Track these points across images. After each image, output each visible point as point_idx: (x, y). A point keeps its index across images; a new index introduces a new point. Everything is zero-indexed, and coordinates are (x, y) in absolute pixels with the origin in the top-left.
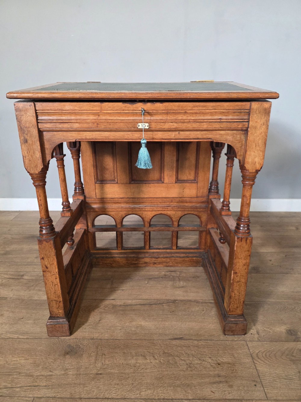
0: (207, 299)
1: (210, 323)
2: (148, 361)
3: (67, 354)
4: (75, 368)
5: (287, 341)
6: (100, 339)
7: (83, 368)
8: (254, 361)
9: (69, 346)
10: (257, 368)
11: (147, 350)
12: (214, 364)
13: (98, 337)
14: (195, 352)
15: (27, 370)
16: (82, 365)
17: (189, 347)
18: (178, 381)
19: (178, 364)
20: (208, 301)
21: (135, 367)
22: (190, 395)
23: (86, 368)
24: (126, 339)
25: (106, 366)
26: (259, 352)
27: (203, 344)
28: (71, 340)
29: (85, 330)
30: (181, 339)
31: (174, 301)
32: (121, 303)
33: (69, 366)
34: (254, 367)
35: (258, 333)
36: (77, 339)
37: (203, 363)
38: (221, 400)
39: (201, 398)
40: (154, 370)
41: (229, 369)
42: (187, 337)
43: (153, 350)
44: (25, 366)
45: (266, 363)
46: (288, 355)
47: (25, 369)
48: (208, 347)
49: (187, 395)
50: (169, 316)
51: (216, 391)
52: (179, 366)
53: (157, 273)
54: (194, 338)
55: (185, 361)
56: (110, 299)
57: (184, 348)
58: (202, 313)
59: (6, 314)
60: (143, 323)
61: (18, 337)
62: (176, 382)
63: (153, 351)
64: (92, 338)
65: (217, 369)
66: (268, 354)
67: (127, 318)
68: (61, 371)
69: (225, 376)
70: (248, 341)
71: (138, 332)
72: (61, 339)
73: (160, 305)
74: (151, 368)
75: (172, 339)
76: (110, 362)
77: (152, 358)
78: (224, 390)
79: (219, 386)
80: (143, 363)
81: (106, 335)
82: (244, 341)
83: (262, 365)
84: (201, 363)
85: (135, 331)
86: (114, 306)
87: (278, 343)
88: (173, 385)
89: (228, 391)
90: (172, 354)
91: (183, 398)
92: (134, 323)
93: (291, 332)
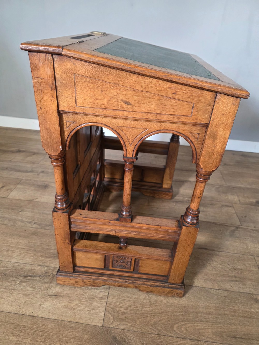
12: (232, 268)
18: (207, 277)
22: (216, 286)
37: (224, 267)
38: (238, 292)
39: (224, 289)
42: (210, 248)
48: (226, 257)
49: (214, 286)
51: (234, 286)
53: (182, 198)
58: (220, 233)
62: (205, 277)
65: (234, 272)
69: (240, 277)
70: (256, 256)
75: (199, 248)
78: (240, 287)
79: (236, 284)
82: (253, 256)
84: (222, 267)
88: (204, 278)
89: (243, 287)
91: (211, 288)
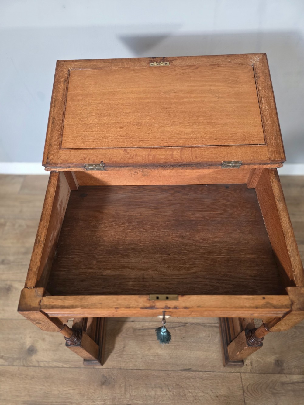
0: (213, 322)
1: (214, 353)
2: (164, 393)
3: (103, 384)
4: (111, 398)
5: (273, 373)
6: (127, 369)
7: (116, 398)
8: (244, 394)
9: (103, 376)
10: (246, 401)
11: (163, 381)
12: (214, 396)
13: (124, 366)
14: (200, 384)
15: (76, 400)
16: (115, 396)
17: (196, 379)
19: (187, 397)
20: (213, 325)
21: (155, 398)
23: (119, 399)
24: (146, 369)
25: (133, 397)
26: (249, 385)
27: (207, 375)
28: (104, 370)
29: (113, 359)
30: (189, 370)
31: (185, 325)
32: (140, 326)
33: (106, 397)
34: (244, 400)
35: (251, 363)
36: (109, 369)
37: (206, 395)
40: (169, 402)
41: (225, 401)
42: (194, 368)
43: (168, 381)
44: (74, 396)
45: (253, 396)
46: (271, 388)
47: (75, 399)
48: (210, 380)
50: (180, 343)
52: (188, 398)
54: (200, 370)
55: (192, 393)
56: (130, 321)
57: (192, 380)
58: (208, 340)
59: (48, 338)
60: (160, 351)
61: (62, 366)
63: (168, 383)
64: (120, 368)
65: (215, 402)
66: (256, 387)
67: (146, 345)
68: (101, 401)
70: (242, 373)
71: (155, 362)
72: (96, 368)
73: (172, 329)
74: (167, 400)
75: (182, 370)
76: (136, 394)
77: (167, 390)
80: (161, 395)
81: (131, 365)
82: (239, 373)
83: (250, 398)
84: (204, 396)
85: (153, 360)
86: (135, 330)
87: (266, 375)
90: (183, 386)
92: (152, 351)
93: (279, 363)
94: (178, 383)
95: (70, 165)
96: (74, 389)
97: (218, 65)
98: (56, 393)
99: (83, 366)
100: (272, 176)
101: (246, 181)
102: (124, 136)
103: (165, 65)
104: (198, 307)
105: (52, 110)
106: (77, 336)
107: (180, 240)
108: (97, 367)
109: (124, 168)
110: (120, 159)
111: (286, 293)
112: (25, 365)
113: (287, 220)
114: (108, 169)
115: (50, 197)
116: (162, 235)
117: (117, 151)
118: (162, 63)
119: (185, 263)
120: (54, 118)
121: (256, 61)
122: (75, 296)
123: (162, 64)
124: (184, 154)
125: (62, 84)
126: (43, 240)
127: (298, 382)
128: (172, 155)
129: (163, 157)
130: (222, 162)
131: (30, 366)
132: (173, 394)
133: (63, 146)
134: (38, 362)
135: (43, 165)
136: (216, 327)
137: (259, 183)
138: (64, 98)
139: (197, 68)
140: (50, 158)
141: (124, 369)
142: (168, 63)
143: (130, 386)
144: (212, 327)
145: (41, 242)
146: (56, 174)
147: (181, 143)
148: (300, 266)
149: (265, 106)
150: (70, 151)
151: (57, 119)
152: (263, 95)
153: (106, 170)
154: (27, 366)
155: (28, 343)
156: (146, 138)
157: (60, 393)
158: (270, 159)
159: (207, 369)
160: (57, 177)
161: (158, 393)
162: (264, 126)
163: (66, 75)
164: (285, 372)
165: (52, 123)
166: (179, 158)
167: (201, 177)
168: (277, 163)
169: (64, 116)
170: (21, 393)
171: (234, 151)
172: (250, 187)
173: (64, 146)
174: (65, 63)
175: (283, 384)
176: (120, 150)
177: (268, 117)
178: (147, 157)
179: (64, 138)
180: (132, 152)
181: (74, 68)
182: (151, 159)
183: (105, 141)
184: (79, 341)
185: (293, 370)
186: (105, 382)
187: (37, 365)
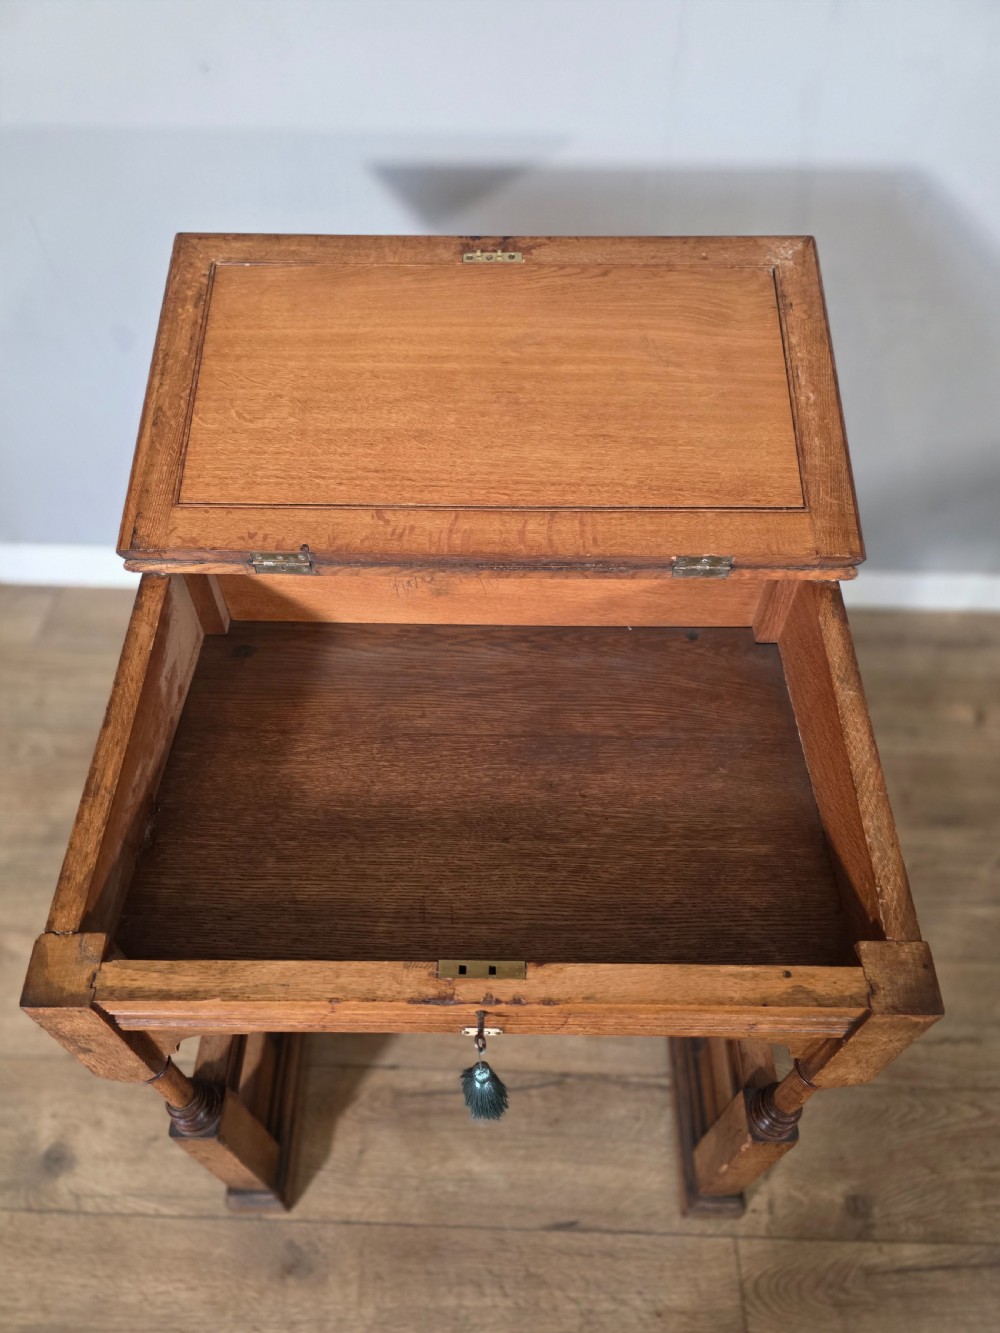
0: (652, 1072)
1: (653, 1170)
2: (488, 1301)
3: (289, 1271)
4: (312, 1319)
5: (839, 1238)
6: (368, 1224)
7: (331, 1318)
8: (746, 1305)
9: (291, 1245)
11: (485, 1263)
12: (648, 1313)
13: (361, 1214)
14: (604, 1273)
15: (198, 1323)
16: (327, 1312)
17: (590, 1255)
19: (560, 1314)
20: (652, 1081)
21: (456, 1319)
23: (340, 1320)
24: (431, 1223)
25: (386, 1315)
26: (761, 1276)
27: (627, 1245)
28: (294, 1224)
29: (325, 1190)
30: (570, 1226)
31: (561, 1079)
32: (415, 1083)
33: (298, 1313)
34: (742, 1325)
35: (771, 1206)
36: (309, 1221)
43: (500, 1264)
44: (190, 1311)
45: (773, 1312)
46: (831, 1286)
47: (193, 1320)
50: (545, 1140)
52: (563, 1319)
54: (605, 1226)
55: (577, 1303)
56: (384, 1067)
57: (579, 1260)
59: (111, 1119)
60: (478, 1166)
61: (156, 1210)
63: (501, 1269)
64: (346, 1219)
66: (783, 1282)
67: (433, 1145)
70: (742, 1237)
71: (462, 1199)
72: (267, 1221)
74: (495, 1323)
75: (547, 1228)
76: (396, 1304)
77: (497, 1291)
80: (476, 1307)
81: (382, 1210)
82: (731, 1236)
83: (763, 1317)
84: (615, 1311)
85: (455, 1194)
86: (398, 1095)
87: (816, 1243)
90: (548, 1280)
92: (452, 1165)
93: (857, 1206)
94: (533, 1270)
95: (206, 556)
96: (192, 1289)
97: (670, 267)
98: (132, 1299)
99: (224, 1212)
100: (825, 605)
101: (750, 620)
102: (377, 471)
103: (508, 260)
104: (587, 999)
105: (156, 382)
106: (207, 1105)
107: (542, 796)
108: (272, 1216)
109: (375, 568)
110: (362, 541)
111: (854, 961)
112: (35, 1206)
113: (866, 738)
114: (324, 569)
115: (137, 652)
116: (486, 780)
117: (352, 515)
118: (499, 253)
119: (552, 868)
120: (159, 409)
121: (785, 258)
122: (204, 963)
123: (500, 256)
124: (559, 532)
125: (190, 308)
126: (109, 784)
127: (917, 1269)
128: (522, 533)
129: (496, 538)
130: (674, 558)
131: (50, 1211)
132: (516, 1303)
133: (186, 495)
134: (77, 1197)
135: (120, 552)
136: (661, 1087)
137: (787, 625)
138: (194, 348)
139: (605, 274)
140: (141, 532)
141: (358, 1223)
142: (519, 257)
143: (379, 1277)
144: (647, 1087)
145: (102, 792)
146: (160, 582)
147: (550, 496)
148: (899, 879)
149: (807, 395)
150: (207, 512)
151: (169, 413)
152: (802, 360)
153: (318, 573)
154: (41, 1212)
155: (46, 1134)
156: (444, 480)
157: (146, 1300)
158: (817, 553)
159: (626, 1225)
160: (161, 591)
161: (467, 1302)
162: (801, 452)
163: (204, 280)
164: (877, 1233)
165: (155, 424)
166: (545, 542)
167: (613, 603)
168: (839, 566)
169: (191, 404)
170: (17, 1300)
171: (711, 527)
172: (761, 638)
173: (189, 495)
174: (203, 242)
175: (869, 1272)
176: (362, 514)
177: (814, 425)
178: (444, 536)
179: (187, 472)
180: (400, 520)
181: (229, 260)
182: (458, 542)
183: (318, 484)
184: (214, 1121)
185: (903, 1229)
186: (296, 1265)
187: (73, 1207)
